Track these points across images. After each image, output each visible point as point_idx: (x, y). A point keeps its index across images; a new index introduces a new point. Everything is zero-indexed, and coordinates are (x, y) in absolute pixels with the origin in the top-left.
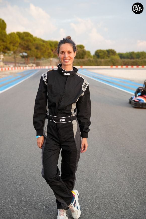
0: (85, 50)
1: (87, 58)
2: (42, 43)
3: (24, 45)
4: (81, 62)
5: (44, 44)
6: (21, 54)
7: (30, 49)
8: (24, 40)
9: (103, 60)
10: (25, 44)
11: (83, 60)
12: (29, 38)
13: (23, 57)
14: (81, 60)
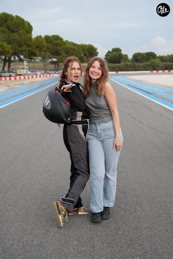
0: (122, 53)
1: (124, 62)
2: (73, 46)
3: (52, 49)
4: (116, 67)
5: (75, 47)
6: (50, 60)
7: (59, 54)
8: (53, 45)
9: (141, 64)
10: (54, 48)
11: (120, 64)
12: (58, 41)
13: (52, 63)
14: (117, 65)
